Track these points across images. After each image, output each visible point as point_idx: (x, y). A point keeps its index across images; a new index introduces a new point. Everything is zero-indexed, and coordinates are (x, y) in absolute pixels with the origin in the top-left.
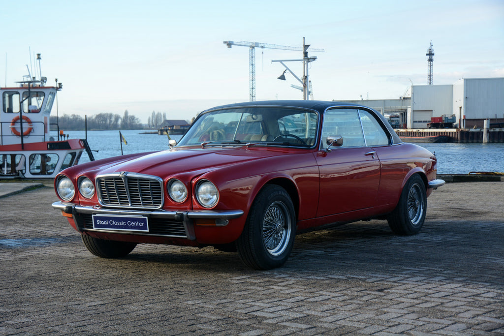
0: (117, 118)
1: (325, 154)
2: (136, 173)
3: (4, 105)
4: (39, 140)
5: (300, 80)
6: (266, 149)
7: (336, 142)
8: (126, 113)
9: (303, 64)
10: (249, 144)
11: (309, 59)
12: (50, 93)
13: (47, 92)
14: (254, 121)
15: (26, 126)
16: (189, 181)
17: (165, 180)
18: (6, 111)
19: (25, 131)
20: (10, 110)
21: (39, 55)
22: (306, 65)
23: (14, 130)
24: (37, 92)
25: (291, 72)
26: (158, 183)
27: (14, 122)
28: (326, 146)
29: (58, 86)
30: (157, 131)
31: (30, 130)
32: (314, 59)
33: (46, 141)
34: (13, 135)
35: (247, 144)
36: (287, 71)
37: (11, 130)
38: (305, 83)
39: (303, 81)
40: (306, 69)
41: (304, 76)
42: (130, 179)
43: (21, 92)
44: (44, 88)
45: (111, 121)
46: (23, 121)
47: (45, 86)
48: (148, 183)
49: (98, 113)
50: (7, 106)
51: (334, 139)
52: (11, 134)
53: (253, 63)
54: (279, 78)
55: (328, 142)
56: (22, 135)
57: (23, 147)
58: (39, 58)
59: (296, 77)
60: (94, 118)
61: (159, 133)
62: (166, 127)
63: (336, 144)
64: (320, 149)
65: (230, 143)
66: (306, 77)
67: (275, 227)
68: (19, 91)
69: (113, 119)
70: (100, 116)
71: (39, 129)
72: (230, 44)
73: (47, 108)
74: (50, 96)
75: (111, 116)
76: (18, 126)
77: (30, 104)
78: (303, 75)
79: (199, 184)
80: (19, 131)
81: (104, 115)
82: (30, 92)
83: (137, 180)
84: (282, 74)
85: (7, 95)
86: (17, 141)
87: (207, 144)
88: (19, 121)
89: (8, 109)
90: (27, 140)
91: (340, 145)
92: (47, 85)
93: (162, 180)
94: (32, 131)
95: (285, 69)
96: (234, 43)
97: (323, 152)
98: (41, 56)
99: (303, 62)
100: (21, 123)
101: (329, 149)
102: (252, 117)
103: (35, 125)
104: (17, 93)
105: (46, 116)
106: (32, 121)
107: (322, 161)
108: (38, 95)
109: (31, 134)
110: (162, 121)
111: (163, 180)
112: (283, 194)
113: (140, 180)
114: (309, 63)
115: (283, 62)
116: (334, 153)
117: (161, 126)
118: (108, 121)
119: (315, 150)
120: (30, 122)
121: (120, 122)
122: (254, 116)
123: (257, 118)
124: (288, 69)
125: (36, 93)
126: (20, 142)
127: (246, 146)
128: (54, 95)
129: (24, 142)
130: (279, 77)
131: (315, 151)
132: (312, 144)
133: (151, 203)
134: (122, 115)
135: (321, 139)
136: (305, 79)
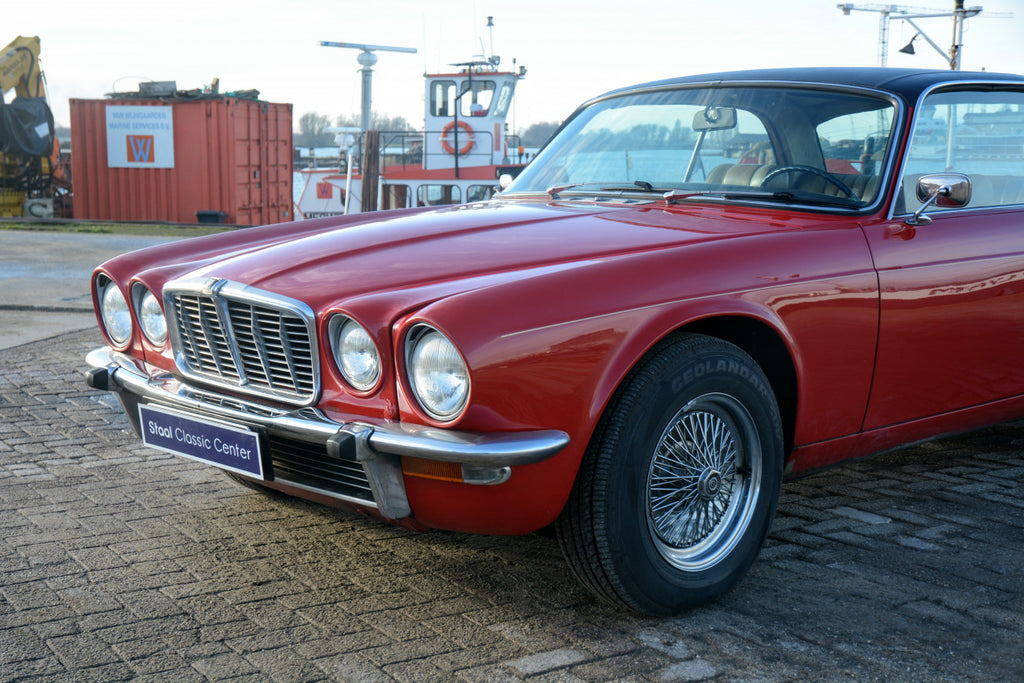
0: (664, 130)
1: (909, 232)
2: (244, 286)
3: (433, 104)
4: (484, 162)
5: (944, 55)
6: (720, 212)
7: (947, 194)
8: (678, 123)
9: (953, 22)
10: (671, 194)
11: (965, 12)
12: (505, 84)
13: (499, 81)
14: (713, 125)
15: (463, 138)
16: (386, 324)
17: (320, 313)
18: (437, 113)
19: (461, 147)
20: (444, 112)
21: (490, 18)
22: (958, 25)
23: (446, 144)
24: (485, 82)
25: (928, 39)
26: (300, 321)
27: (446, 132)
28: (913, 206)
29: (518, 72)
30: (721, 151)
31: (471, 146)
32: (977, 11)
33: (494, 163)
34: (444, 154)
35: (665, 195)
36: (920, 36)
37: (440, 145)
38: (954, 59)
39: (950, 56)
40: (958, 32)
41: (954, 45)
42: (234, 304)
43: (459, 81)
44: (496, 73)
45: (653, 136)
46: (459, 129)
47: (499, 71)
48: (277, 319)
49: (635, 124)
50: (439, 105)
51: (943, 184)
52: (441, 152)
53: (886, 40)
54: (904, 51)
55: (923, 194)
56: (456, 154)
57: (458, 173)
58: (490, 24)
59: (935, 47)
60: (629, 131)
61: (725, 155)
62: (737, 144)
63: (947, 198)
64: (890, 217)
65: (624, 190)
66: (957, 47)
67: (696, 480)
68: (454, 79)
69: (658, 133)
70: (637, 129)
71: (484, 144)
72: (847, 9)
73: (501, 107)
74: (506, 89)
75: (654, 127)
76: (451, 138)
77: (475, 101)
78: (951, 44)
79: (413, 338)
80: (453, 146)
81: (645, 126)
82: (470, 81)
83: (248, 307)
84: (908, 43)
85: (439, 88)
86: (448, 162)
87: (562, 189)
88: (453, 130)
89: (441, 110)
90: (464, 163)
91: (961, 203)
92: (500, 68)
93: (311, 315)
94: (474, 147)
95: (916, 32)
96: (855, 7)
97: (904, 224)
98: (494, 21)
99: (953, 17)
100: (456, 133)
101: (924, 216)
102: (706, 115)
103: (479, 137)
104: (455, 83)
105: (498, 121)
106: (475, 130)
107: (890, 256)
108: (488, 84)
109: (472, 152)
110: (733, 136)
111: (315, 312)
112: (733, 367)
113: (257, 308)
114: (965, 21)
115: (912, 20)
116: (939, 227)
117: (729, 143)
118: (650, 136)
119: (876, 217)
120: (470, 132)
121: (667, 137)
122: (711, 113)
123: (720, 117)
124: (920, 32)
125: (483, 84)
126: (453, 166)
127: (664, 199)
128: (513, 87)
129: (460, 166)
130: (902, 47)
131: (875, 222)
132: (866, 199)
133: (290, 382)
134: (671, 127)
135: (900, 184)
136: (954, 51)
